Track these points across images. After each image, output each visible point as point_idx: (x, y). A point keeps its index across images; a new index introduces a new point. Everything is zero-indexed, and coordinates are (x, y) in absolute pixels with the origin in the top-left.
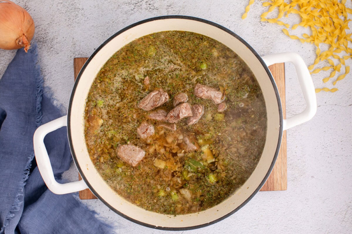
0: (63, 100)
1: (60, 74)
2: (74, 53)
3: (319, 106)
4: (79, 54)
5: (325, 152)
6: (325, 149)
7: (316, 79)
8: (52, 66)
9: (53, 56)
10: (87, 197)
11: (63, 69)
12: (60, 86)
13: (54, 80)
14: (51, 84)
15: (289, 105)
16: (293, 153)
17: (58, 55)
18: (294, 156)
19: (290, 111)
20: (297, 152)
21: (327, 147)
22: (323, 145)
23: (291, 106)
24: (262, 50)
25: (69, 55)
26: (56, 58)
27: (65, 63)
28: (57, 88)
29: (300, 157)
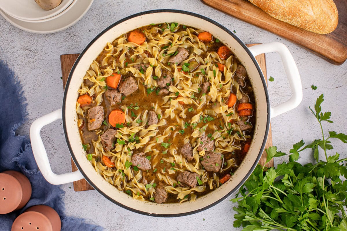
0: (59, 80)
1: (56, 55)
2: (69, 35)
3: (306, 88)
4: (74, 36)
5: (311, 132)
6: (311, 130)
7: (304, 62)
8: (49, 47)
9: (49, 37)
10: (81, 189)
11: (59, 50)
12: (56, 66)
13: (50, 61)
14: (47, 64)
15: (277, 87)
16: (281, 133)
17: (54, 36)
18: (282, 136)
19: (278, 93)
20: (284, 132)
21: (313, 128)
22: (310, 126)
23: (280, 87)
24: (252, 34)
25: (64, 37)
26: (52, 39)
27: (61, 44)
28: (53, 68)
29: (288, 137)
